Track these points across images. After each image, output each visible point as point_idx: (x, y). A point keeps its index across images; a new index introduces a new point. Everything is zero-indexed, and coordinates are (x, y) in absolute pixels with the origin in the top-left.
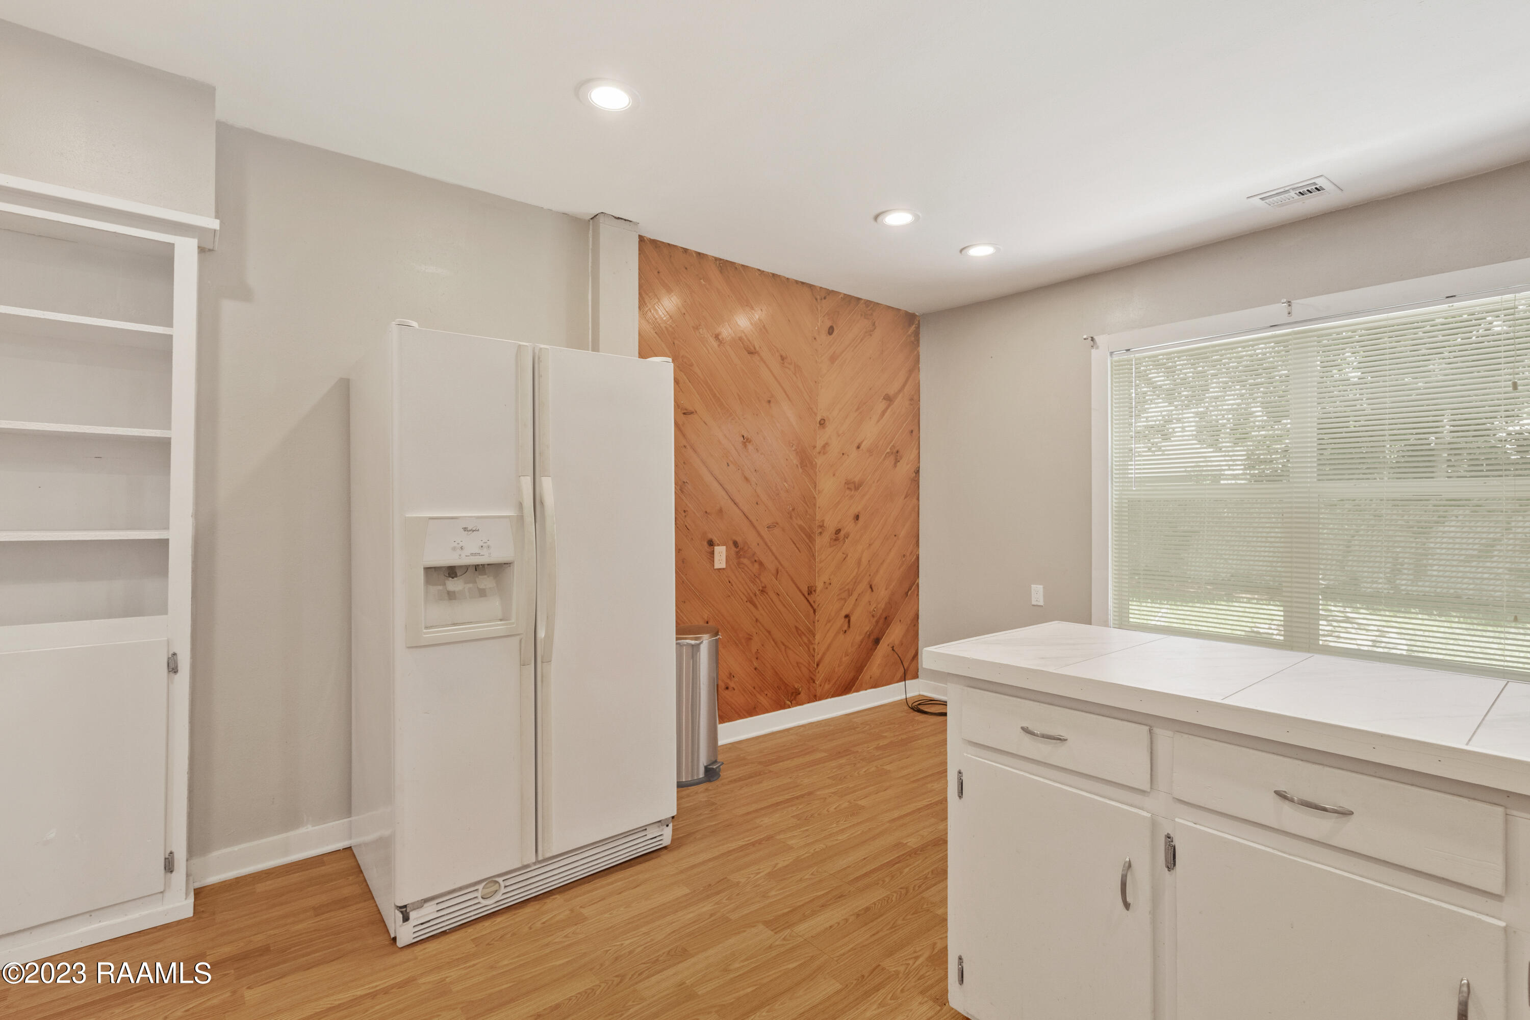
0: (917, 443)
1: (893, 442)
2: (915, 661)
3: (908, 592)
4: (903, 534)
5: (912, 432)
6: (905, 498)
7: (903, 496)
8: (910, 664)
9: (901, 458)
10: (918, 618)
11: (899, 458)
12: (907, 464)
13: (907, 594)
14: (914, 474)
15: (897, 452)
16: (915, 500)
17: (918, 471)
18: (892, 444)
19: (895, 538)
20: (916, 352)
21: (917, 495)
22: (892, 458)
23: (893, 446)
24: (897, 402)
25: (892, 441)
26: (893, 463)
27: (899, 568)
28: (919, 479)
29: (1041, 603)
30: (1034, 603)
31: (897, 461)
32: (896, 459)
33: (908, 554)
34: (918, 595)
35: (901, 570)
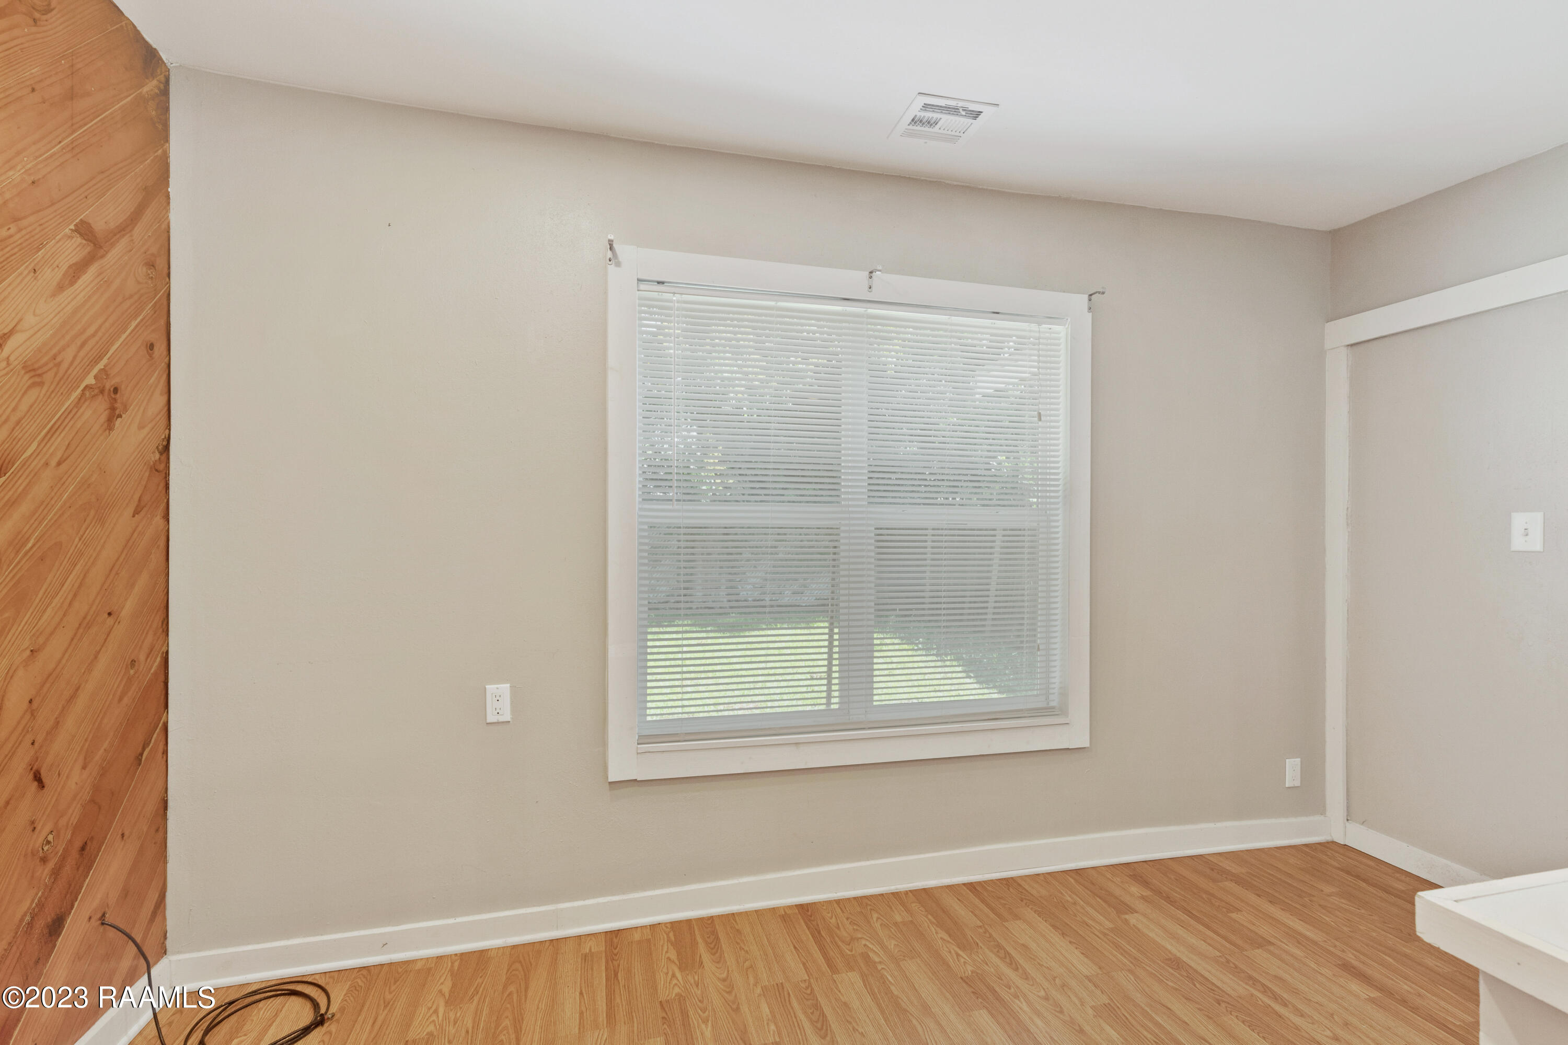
0: (165, 377)
1: (105, 361)
2: (158, 919)
3: (141, 754)
4: (128, 609)
5: (151, 347)
6: (136, 512)
7: (131, 509)
8: (148, 929)
9: (125, 409)
10: (166, 808)
11: (118, 405)
12: (141, 427)
13: (139, 758)
14: (157, 456)
15: (116, 390)
16: (158, 520)
17: (166, 448)
18: (101, 365)
19: (110, 621)
20: (160, 152)
21: (163, 505)
22: (100, 406)
23: (103, 370)
24: (115, 254)
25: (100, 358)
26: (103, 418)
27: (120, 700)
28: (167, 467)
29: (507, 717)
30: (491, 718)
31: (113, 415)
32: (113, 409)
33: (142, 657)
34: (165, 752)
35: (126, 700)
